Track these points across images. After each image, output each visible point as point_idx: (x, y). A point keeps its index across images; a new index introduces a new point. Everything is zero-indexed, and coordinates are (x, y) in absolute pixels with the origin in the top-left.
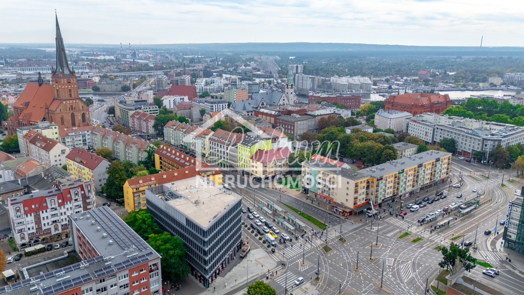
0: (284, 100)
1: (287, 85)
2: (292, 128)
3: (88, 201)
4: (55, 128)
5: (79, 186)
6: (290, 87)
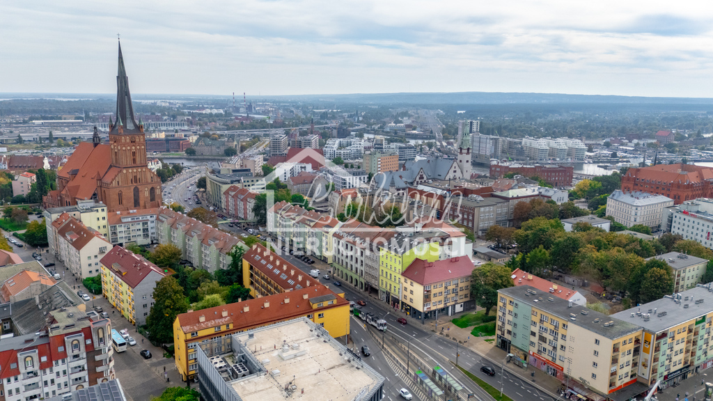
0: (455, 172)
1: (461, 149)
2: (471, 218)
3: (98, 358)
4: (103, 210)
5: (83, 330)
6: (466, 151)
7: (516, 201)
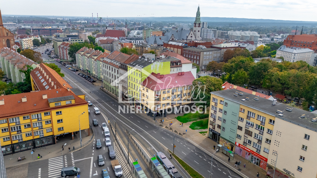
0: (191, 37)
1: (195, 24)
2: (198, 58)
6: (198, 25)
7: (225, 50)
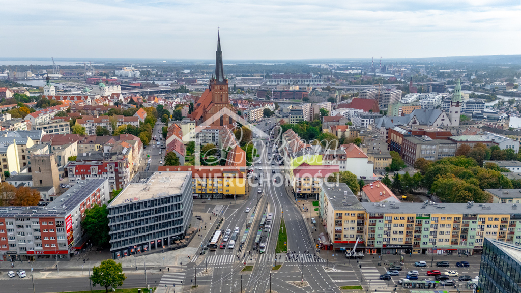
0: (443, 120)
1: (452, 102)
4: (193, 124)
6: (455, 104)
